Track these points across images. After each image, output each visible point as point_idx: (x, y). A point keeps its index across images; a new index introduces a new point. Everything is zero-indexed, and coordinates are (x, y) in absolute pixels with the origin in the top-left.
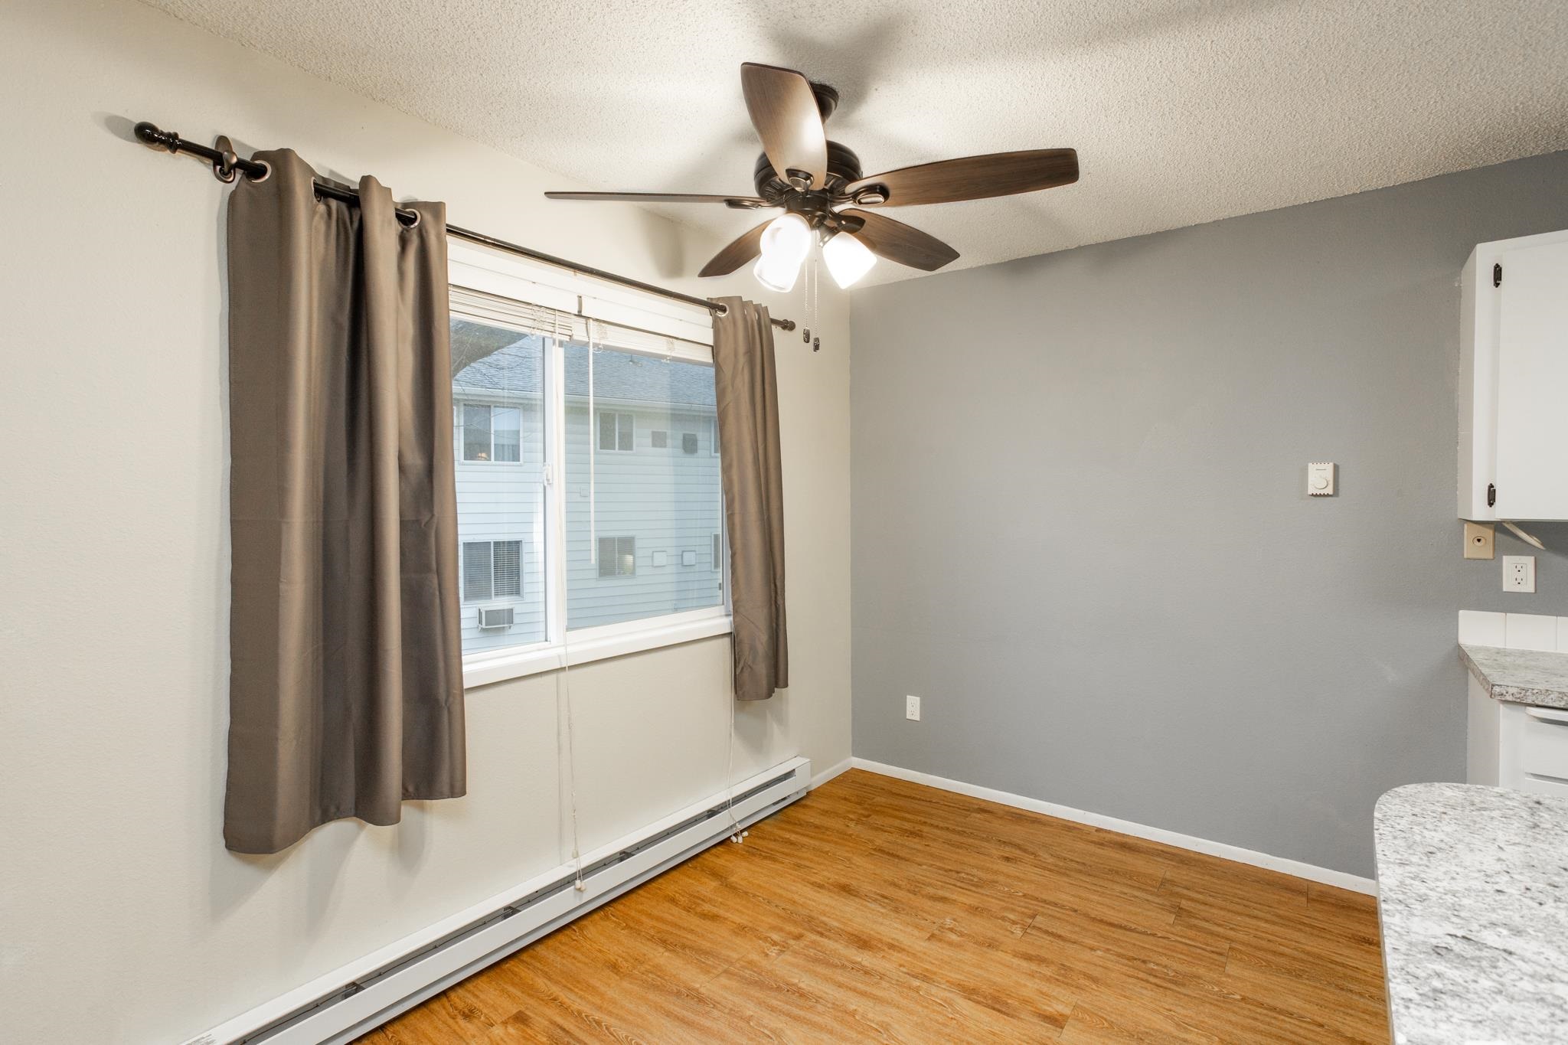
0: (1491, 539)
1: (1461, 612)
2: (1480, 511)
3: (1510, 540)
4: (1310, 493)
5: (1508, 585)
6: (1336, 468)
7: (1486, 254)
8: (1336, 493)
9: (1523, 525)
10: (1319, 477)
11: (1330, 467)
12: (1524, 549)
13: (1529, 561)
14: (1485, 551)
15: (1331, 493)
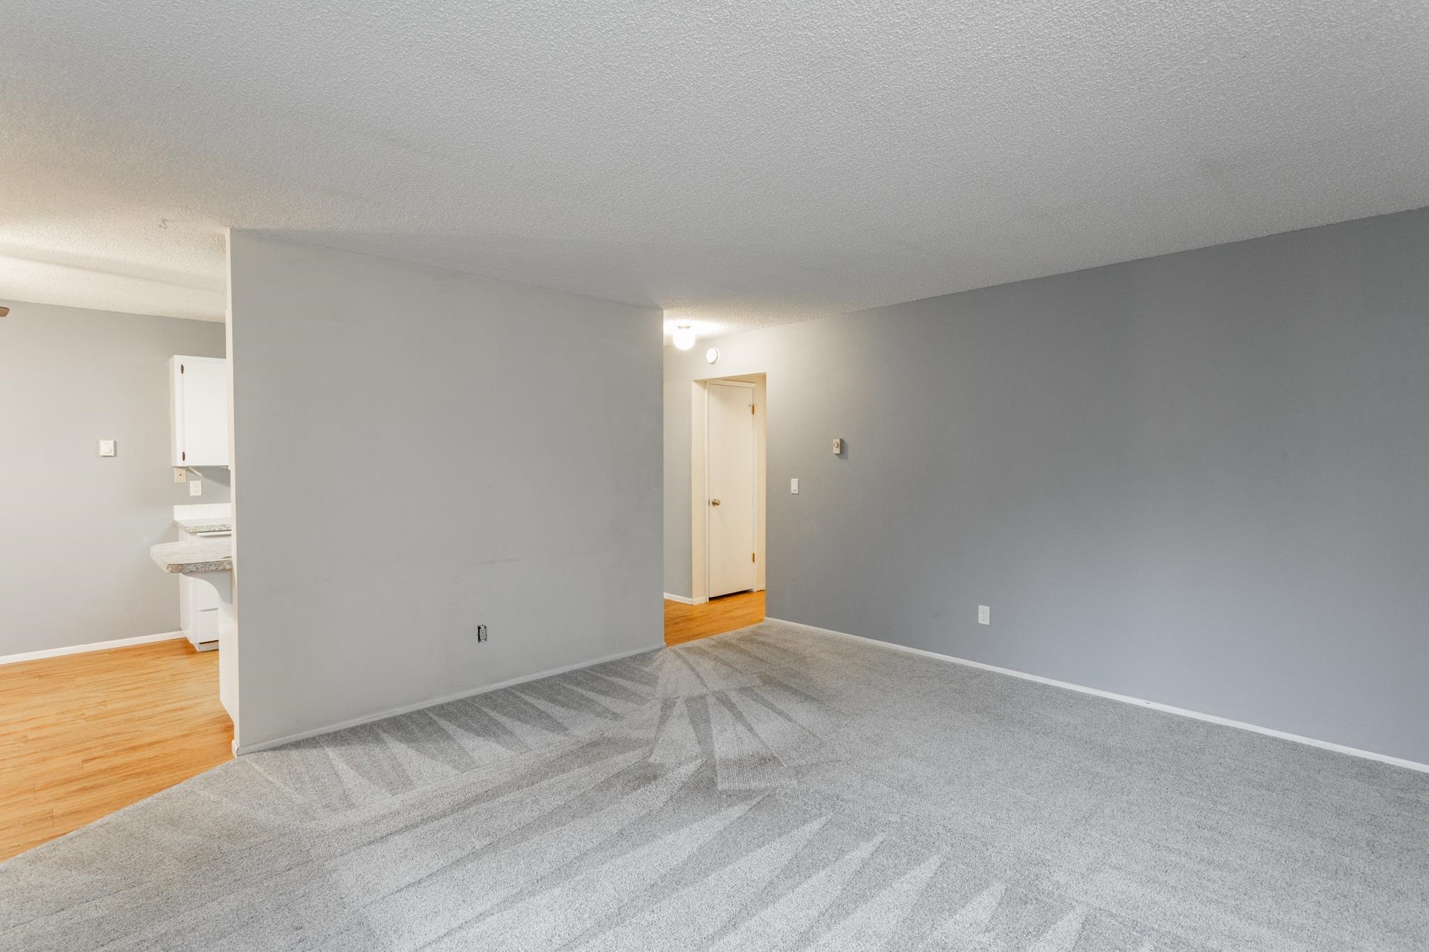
0: (185, 474)
1: (175, 507)
2: (180, 463)
3: (192, 475)
4: (102, 455)
5: (192, 493)
6: (115, 443)
7: (178, 360)
8: (115, 455)
9: (196, 468)
10: (106, 447)
11: (112, 442)
12: (197, 478)
13: (199, 483)
14: (183, 479)
15: (113, 455)
